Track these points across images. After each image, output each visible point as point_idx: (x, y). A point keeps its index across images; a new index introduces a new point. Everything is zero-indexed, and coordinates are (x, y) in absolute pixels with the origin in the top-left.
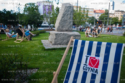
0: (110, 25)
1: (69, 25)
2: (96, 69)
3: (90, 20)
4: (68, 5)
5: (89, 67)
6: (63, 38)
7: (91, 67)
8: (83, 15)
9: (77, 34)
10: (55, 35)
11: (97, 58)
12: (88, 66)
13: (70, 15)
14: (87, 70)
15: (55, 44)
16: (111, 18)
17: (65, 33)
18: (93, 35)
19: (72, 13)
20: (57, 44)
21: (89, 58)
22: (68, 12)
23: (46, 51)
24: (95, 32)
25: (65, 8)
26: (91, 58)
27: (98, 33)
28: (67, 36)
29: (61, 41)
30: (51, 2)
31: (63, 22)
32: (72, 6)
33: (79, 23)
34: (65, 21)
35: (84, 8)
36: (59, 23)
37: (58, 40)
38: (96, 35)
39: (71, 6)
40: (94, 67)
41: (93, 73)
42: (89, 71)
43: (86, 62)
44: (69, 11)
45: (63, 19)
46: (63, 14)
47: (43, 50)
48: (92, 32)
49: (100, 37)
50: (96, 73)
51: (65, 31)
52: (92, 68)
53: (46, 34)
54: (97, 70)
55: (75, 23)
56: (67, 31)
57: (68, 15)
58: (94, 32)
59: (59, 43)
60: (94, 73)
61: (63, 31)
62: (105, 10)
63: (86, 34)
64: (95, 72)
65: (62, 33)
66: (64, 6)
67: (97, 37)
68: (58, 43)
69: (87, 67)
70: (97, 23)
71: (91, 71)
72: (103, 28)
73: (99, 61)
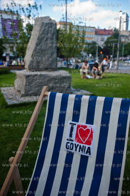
0: (121, 56)
1: (51, 59)
2: (87, 146)
3: (90, 47)
4: (46, 21)
5: (77, 143)
6: (41, 83)
7: (79, 144)
8: (76, 40)
9: (64, 75)
10: (25, 79)
11: (89, 126)
12: (74, 142)
13: (52, 39)
14: (72, 149)
15: (26, 95)
16: (124, 44)
17: (44, 73)
18: (93, 75)
19: (54, 37)
20: (31, 95)
21: (75, 127)
22: (48, 34)
23: (8, 109)
24: (97, 69)
25: (41, 27)
26: (79, 126)
27: (101, 72)
28: (47, 79)
29: (37, 88)
30: (16, 13)
31: (39, 54)
32: (54, 23)
33: (69, 53)
34: (42, 51)
35: (78, 26)
36: (31, 55)
37: (31, 87)
38: (99, 75)
39: (52, 23)
40: (85, 144)
41: (83, 154)
42: (76, 150)
43: (71, 135)
44: (49, 31)
45: (38, 47)
46: (38, 39)
47: (4, 106)
48: (91, 70)
49: (106, 78)
50: (88, 155)
51: (43, 70)
52: (82, 145)
53: (10, 75)
54: (89, 148)
55: (63, 54)
56: (46, 69)
57: (47, 39)
58: (95, 70)
59: (34, 93)
60: (85, 155)
61: (40, 70)
62: (115, 30)
63: (81, 74)
64: (87, 153)
65: (39, 73)
66: (39, 23)
67: (100, 79)
68: (32, 92)
69: (73, 144)
70: (101, 53)
71: (79, 151)
72: (111, 62)
73: (92, 132)
